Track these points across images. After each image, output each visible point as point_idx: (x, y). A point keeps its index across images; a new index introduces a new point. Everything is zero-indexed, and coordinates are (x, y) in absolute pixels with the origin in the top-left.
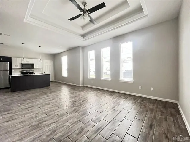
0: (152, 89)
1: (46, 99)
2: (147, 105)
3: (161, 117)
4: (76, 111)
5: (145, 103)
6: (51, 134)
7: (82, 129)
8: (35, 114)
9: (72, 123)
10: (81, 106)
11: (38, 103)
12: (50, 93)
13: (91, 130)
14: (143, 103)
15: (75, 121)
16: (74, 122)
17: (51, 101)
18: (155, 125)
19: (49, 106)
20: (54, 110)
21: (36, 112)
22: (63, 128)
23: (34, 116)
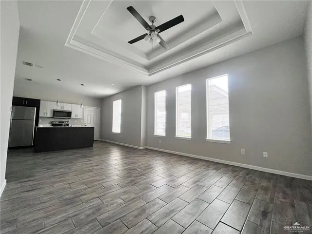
0: (265, 155)
1: (87, 164)
2: (257, 181)
3: (283, 200)
4: (133, 183)
5: (253, 178)
6: (93, 213)
7: (143, 210)
8: (69, 184)
9: (127, 200)
10: (142, 177)
11: (74, 168)
12: (92, 156)
13: (158, 212)
14: (248, 178)
15: (132, 197)
16: (130, 199)
17: (95, 168)
18: (273, 212)
19: (91, 174)
20: (99, 181)
21: (70, 182)
22: (112, 206)
23: (67, 186)
